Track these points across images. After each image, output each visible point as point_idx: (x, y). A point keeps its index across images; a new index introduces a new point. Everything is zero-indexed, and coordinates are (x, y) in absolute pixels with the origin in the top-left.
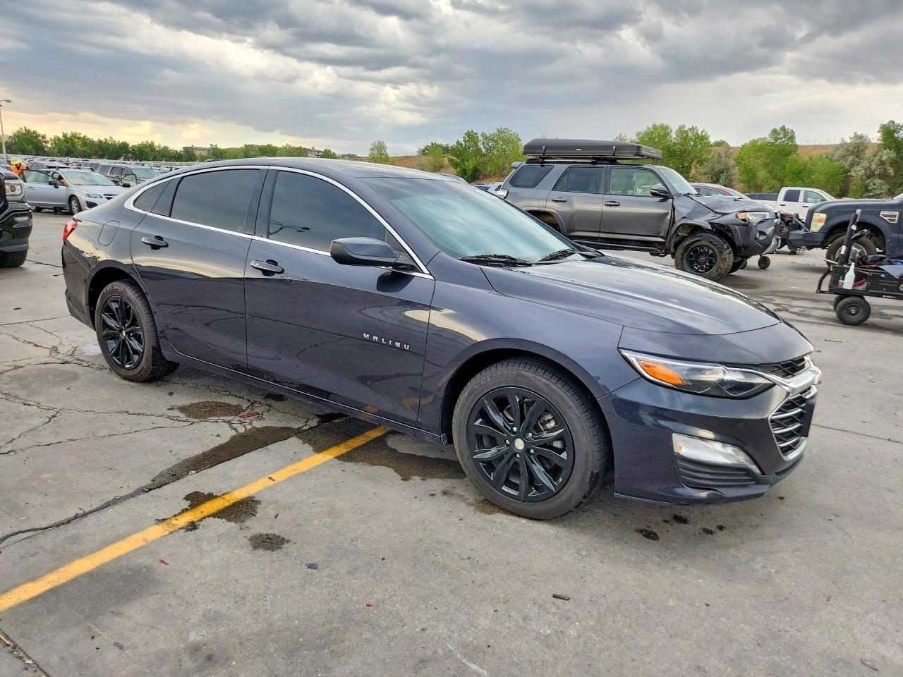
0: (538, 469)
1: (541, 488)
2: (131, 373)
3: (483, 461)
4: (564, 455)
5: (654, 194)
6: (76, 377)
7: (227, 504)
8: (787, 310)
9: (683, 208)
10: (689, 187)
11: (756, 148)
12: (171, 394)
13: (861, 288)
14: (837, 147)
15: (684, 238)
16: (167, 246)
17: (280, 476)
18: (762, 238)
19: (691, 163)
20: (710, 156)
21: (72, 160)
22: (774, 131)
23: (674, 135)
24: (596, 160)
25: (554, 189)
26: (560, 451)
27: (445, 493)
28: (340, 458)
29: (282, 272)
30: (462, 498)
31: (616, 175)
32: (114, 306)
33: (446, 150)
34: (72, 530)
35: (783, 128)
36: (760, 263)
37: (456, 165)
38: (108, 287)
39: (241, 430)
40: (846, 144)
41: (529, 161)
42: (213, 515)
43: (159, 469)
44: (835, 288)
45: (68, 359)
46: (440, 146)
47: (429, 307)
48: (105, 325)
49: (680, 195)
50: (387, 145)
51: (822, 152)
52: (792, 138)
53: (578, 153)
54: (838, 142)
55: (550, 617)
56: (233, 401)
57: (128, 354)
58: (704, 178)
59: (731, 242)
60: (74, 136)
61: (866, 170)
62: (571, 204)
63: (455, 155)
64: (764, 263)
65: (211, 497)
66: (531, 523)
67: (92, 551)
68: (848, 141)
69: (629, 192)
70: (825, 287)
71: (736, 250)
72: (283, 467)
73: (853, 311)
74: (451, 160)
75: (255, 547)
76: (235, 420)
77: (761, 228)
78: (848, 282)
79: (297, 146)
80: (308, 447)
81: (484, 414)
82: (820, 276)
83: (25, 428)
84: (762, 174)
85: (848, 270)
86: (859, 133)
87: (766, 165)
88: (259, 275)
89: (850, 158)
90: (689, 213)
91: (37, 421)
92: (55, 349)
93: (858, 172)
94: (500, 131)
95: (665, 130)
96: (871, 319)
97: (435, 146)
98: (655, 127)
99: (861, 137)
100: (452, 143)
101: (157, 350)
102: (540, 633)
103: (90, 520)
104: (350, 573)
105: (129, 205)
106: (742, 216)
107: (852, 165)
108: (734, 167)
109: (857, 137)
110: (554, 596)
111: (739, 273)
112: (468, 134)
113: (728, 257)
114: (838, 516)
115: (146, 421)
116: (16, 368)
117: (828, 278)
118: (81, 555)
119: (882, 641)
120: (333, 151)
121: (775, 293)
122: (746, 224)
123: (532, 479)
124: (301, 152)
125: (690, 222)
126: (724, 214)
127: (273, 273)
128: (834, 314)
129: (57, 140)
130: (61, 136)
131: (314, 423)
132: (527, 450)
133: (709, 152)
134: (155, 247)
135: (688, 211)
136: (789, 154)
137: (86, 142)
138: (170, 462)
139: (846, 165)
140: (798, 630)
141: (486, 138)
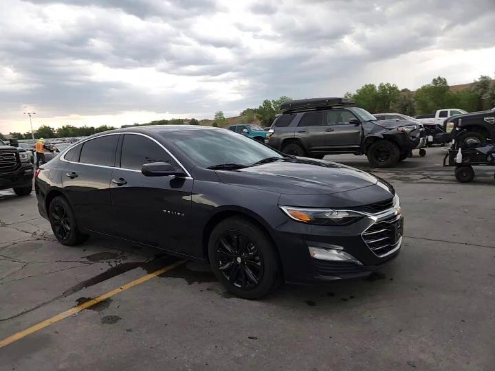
0: (249, 272)
1: (251, 282)
2: (66, 242)
3: (223, 270)
4: (259, 264)
5: (351, 123)
6: (41, 245)
7: (96, 302)
8: (429, 178)
9: (368, 129)
10: (373, 117)
11: (425, 90)
12: (85, 250)
13: (467, 161)
14: (472, 85)
15: (371, 144)
16: (77, 176)
17: (126, 287)
18: (414, 139)
19: (389, 103)
20: (399, 98)
21: (67, 139)
22: (434, 80)
23: (377, 89)
24: (319, 109)
25: (298, 126)
26: (258, 261)
27: (208, 289)
28: (159, 276)
29: (126, 183)
30: (217, 292)
31: (331, 115)
32: (57, 209)
33: (255, 111)
34: (18, 319)
35: (439, 78)
36: (420, 153)
37: (260, 119)
38: (54, 200)
39: (114, 265)
40: (476, 82)
41: (284, 113)
42: (88, 308)
43: (67, 288)
44: (453, 163)
45: (40, 237)
46: (252, 110)
47: (191, 194)
48: (54, 219)
49: (365, 122)
50: (224, 112)
51: (463, 88)
52: (445, 82)
53: (309, 106)
54: (472, 82)
55: (243, 348)
56: (114, 251)
57: (65, 233)
58: (397, 110)
59: (397, 143)
60: (68, 126)
61: (491, 95)
62: (308, 132)
63: (258, 113)
64: (423, 153)
65: (89, 299)
66: (249, 302)
67: (25, 329)
68: (478, 80)
69: (340, 123)
70: (447, 163)
71: (400, 148)
72: (129, 282)
73: (465, 175)
74: (257, 116)
75: (103, 323)
76: (112, 261)
77: (412, 134)
78: (459, 158)
79: (177, 118)
80: (145, 271)
81: (221, 246)
82: (444, 156)
83: (10, 272)
84: (431, 104)
85: (458, 152)
86: (484, 76)
87: (432, 99)
88: (116, 186)
89: (480, 90)
90: (371, 131)
91: (17, 269)
92: (35, 233)
93: (486, 96)
94: (282, 98)
95: (372, 87)
96: (475, 179)
97: (248, 110)
98: (366, 85)
99: (485, 77)
100: (258, 107)
101: (76, 229)
102: (235, 356)
103: (28, 315)
104: (147, 332)
105: (62, 158)
106: (400, 129)
107: (482, 93)
108: (414, 101)
109: (483, 77)
110: (249, 338)
111: (407, 160)
112: (265, 102)
113: (397, 152)
114: (421, 287)
115: (69, 265)
116: (14, 244)
117: (448, 158)
118: (19, 331)
119: (423, 351)
120: (196, 119)
121: (426, 169)
122: (404, 133)
123: (247, 278)
124: (179, 122)
125: (371, 135)
126: (390, 129)
127: (122, 184)
128: (454, 178)
129: (60, 130)
130: (61, 128)
131: (151, 259)
132: (242, 262)
133: (398, 96)
134: (72, 178)
135: (371, 129)
136: (445, 91)
137: (74, 129)
138: (74, 283)
139: (479, 93)
140: (377, 348)
141: (275, 103)
